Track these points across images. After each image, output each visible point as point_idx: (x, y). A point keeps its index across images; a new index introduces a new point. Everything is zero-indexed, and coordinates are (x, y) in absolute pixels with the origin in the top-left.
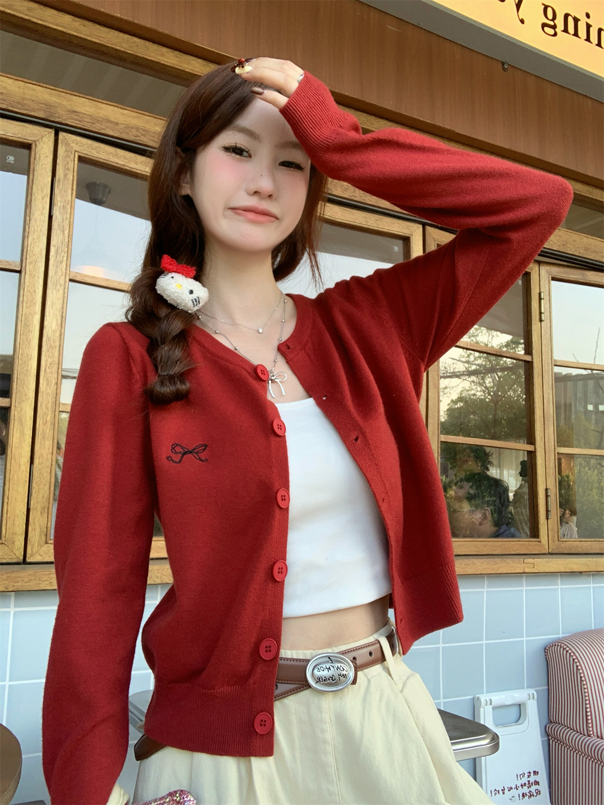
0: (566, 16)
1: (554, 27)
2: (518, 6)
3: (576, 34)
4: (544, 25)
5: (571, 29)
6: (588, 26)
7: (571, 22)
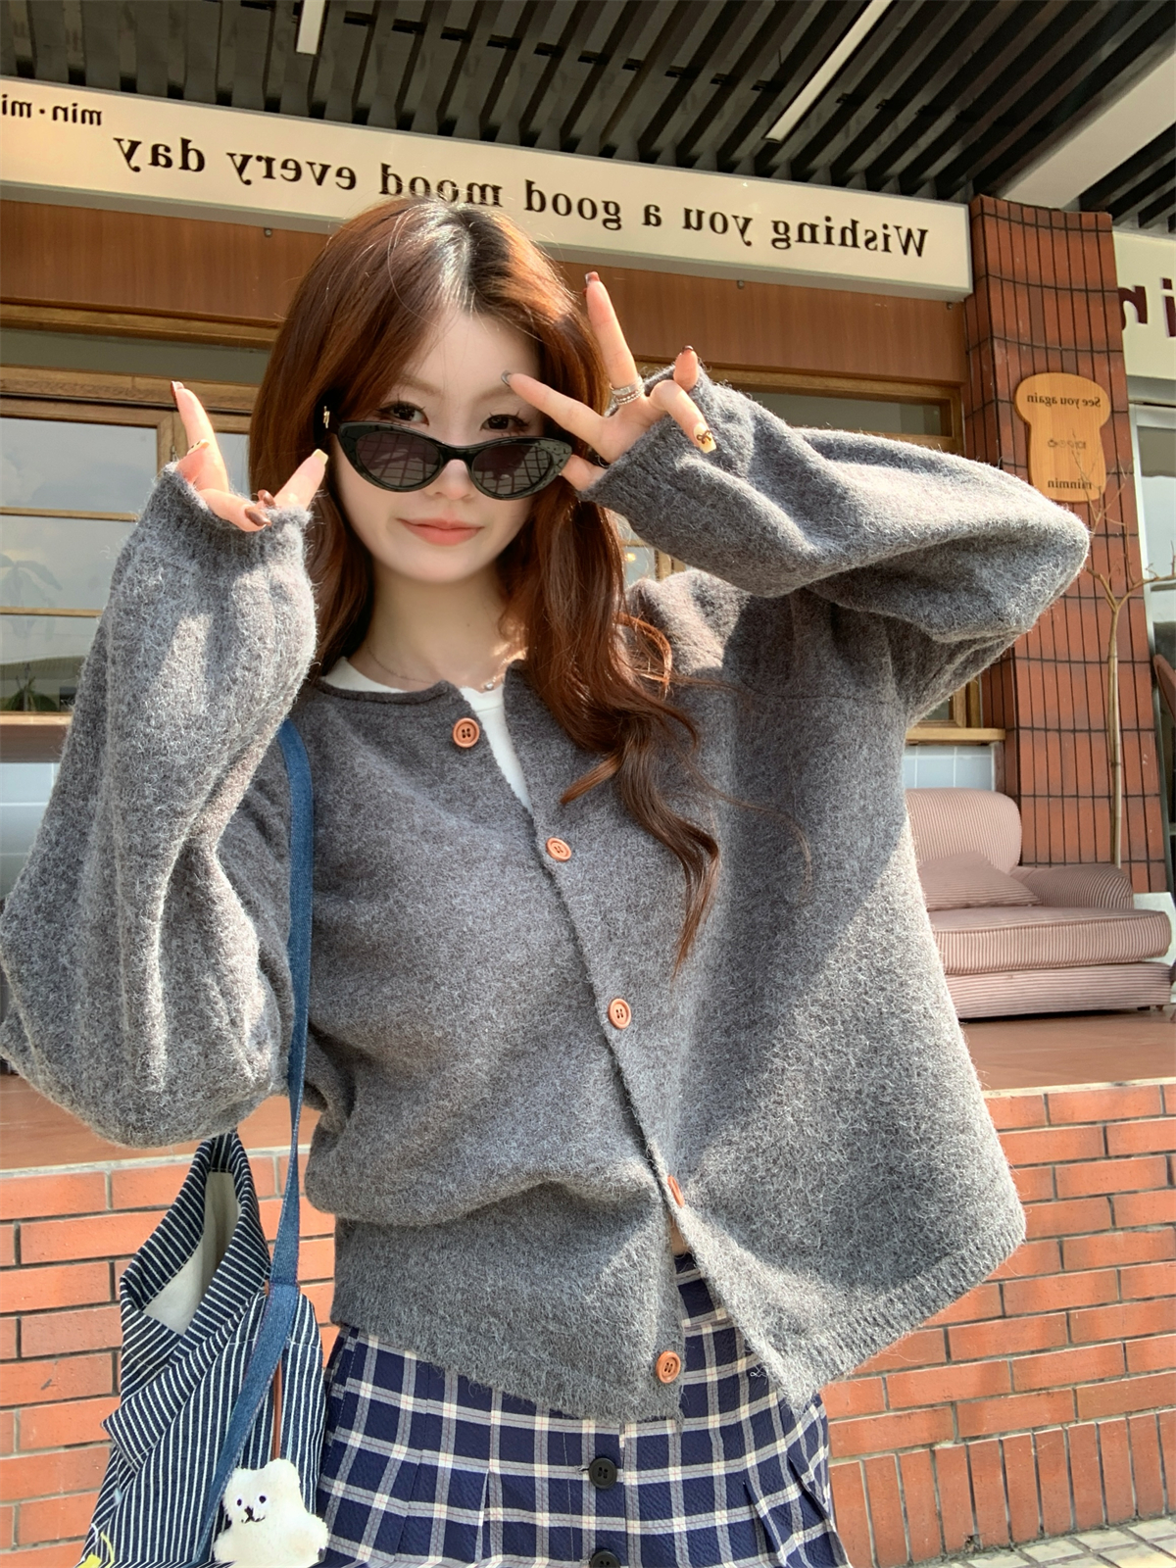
0: (801, 227)
1: (787, 240)
2: (743, 232)
3: (814, 240)
4: (774, 241)
5: (807, 235)
6: (829, 230)
7: (807, 231)
